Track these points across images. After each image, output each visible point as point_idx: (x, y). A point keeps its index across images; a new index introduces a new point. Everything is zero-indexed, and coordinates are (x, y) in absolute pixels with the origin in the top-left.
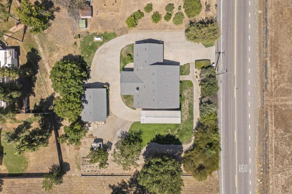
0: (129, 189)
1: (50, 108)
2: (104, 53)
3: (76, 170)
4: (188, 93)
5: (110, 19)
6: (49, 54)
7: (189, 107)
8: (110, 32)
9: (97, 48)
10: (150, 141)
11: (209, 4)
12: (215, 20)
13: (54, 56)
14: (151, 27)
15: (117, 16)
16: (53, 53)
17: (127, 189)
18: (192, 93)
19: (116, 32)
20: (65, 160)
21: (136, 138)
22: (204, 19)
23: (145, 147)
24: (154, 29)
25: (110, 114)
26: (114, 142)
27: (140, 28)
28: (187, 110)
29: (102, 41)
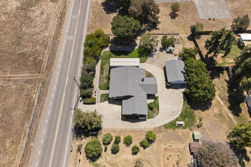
0: (146, 28)
1: (210, 72)
2: (173, 112)
3: (183, 37)
4: (103, 81)
5: (172, 142)
6: (222, 112)
7: (103, 72)
8: (171, 130)
9: (180, 115)
10: (133, 52)
11: (78, 153)
12: (74, 137)
13: (217, 110)
14: (132, 133)
15: (166, 145)
16: (218, 113)
17: (147, 28)
18: (100, 81)
19: (164, 129)
20: (192, 42)
21: (142, 54)
22: (84, 139)
23: (136, 49)
24: (130, 131)
25: (163, 68)
26: (158, 52)
27: (143, 132)
28: (105, 71)
29: (177, 122)
